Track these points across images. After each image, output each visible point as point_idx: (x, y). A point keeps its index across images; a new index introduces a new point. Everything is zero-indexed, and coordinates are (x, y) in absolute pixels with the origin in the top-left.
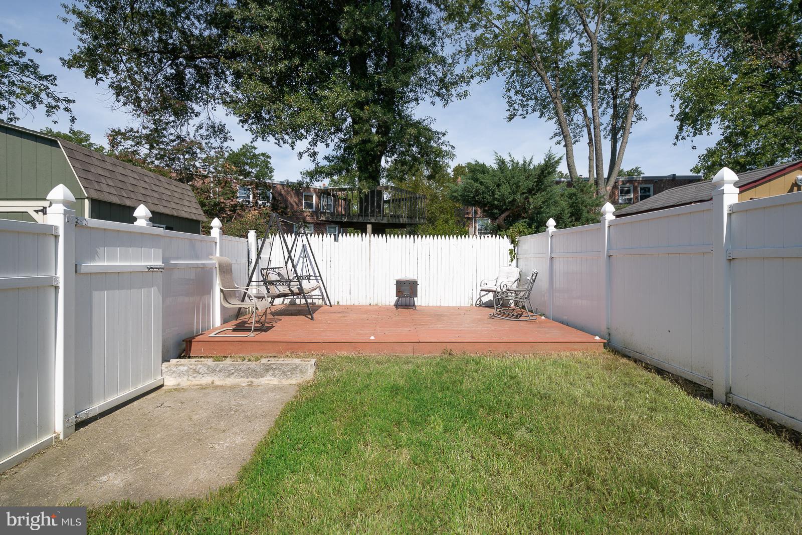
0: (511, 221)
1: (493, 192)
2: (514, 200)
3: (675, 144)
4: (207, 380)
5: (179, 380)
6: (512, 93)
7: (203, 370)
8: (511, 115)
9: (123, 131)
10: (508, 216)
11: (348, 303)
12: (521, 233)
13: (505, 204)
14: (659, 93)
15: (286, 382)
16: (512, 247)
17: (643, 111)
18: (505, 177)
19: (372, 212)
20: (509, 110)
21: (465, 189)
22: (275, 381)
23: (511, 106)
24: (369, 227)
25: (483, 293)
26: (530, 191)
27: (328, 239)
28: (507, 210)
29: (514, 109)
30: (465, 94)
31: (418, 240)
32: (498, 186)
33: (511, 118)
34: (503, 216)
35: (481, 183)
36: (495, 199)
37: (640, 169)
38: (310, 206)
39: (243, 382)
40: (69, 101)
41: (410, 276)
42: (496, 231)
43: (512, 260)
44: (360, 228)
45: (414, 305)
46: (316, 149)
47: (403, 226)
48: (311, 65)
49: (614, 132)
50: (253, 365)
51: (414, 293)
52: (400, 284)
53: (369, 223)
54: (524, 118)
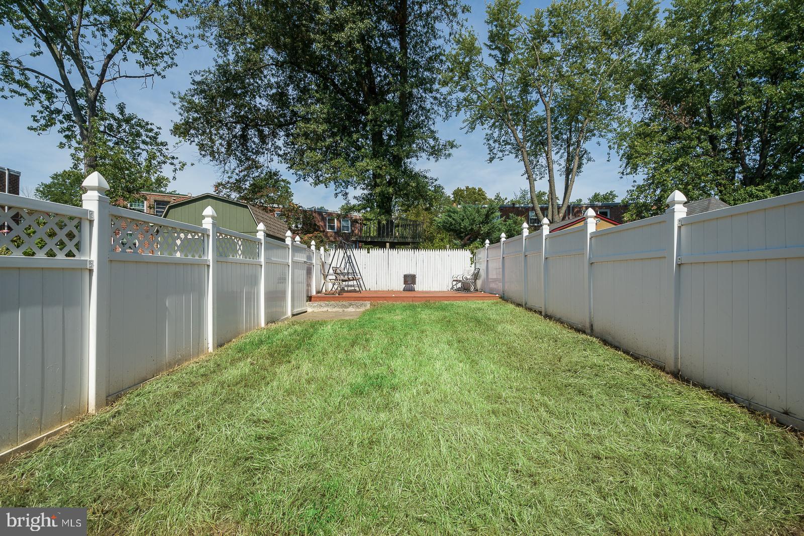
0: (472, 240)
1: (460, 224)
2: (472, 229)
3: (621, 178)
4: (325, 309)
5: (313, 309)
6: (491, 142)
7: (324, 305)
8: (490, 158)
9: (224, 183)
10: (470, 238)
11: (376, 290)
12: (477, 248)
13: (467, 231)
14: (599, 143)
15: (358, 310)
16: (472, 256)
17: (591, 155)
18: (467, 215)
19: (387, 234)
20: (490, 154)
21: (444, 222)
22: (353, 310)
23: (491, 151)
24: (388, 244)
25: (455, 283)
26: (482, 223)
27: (364, 252)
28: (468, 234)
29: (494, 154)
30: (449, 155)
31: (417, 252)
32: (463, 220)
33: (491, 160)
34: (467, 238)
35: (453, 219)
36: (461, 228)
37: (614, 193)
38: (332, 228)
39: (340, 310)
40: (173, 158)
41: (412, 273)
42: (463, 247)
43: (472, 264)
44: (382, 245)
45: (414, 290)
46: (347, 191)
47: (408, 244)
48: (347, 140)
49: (568, 172)
50: (344, 303)
51: (414, 282)
52: (406, 277)
53: (388, 242)
54: (502, 160)
